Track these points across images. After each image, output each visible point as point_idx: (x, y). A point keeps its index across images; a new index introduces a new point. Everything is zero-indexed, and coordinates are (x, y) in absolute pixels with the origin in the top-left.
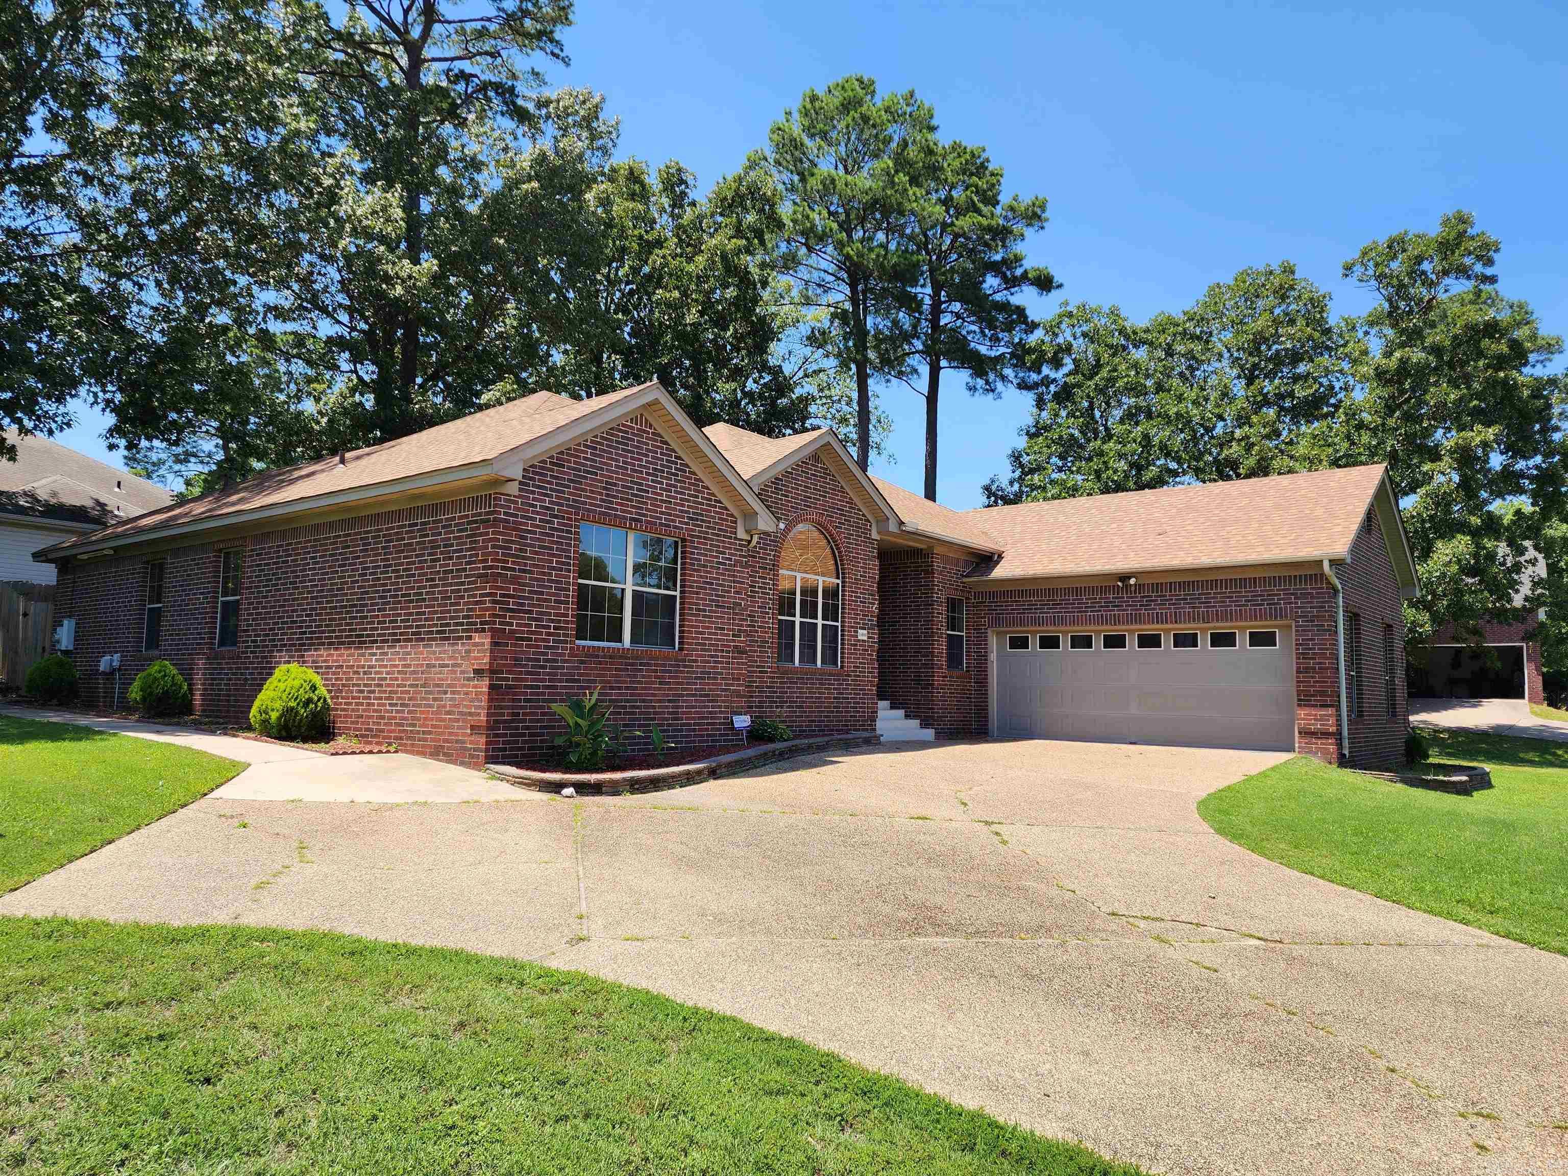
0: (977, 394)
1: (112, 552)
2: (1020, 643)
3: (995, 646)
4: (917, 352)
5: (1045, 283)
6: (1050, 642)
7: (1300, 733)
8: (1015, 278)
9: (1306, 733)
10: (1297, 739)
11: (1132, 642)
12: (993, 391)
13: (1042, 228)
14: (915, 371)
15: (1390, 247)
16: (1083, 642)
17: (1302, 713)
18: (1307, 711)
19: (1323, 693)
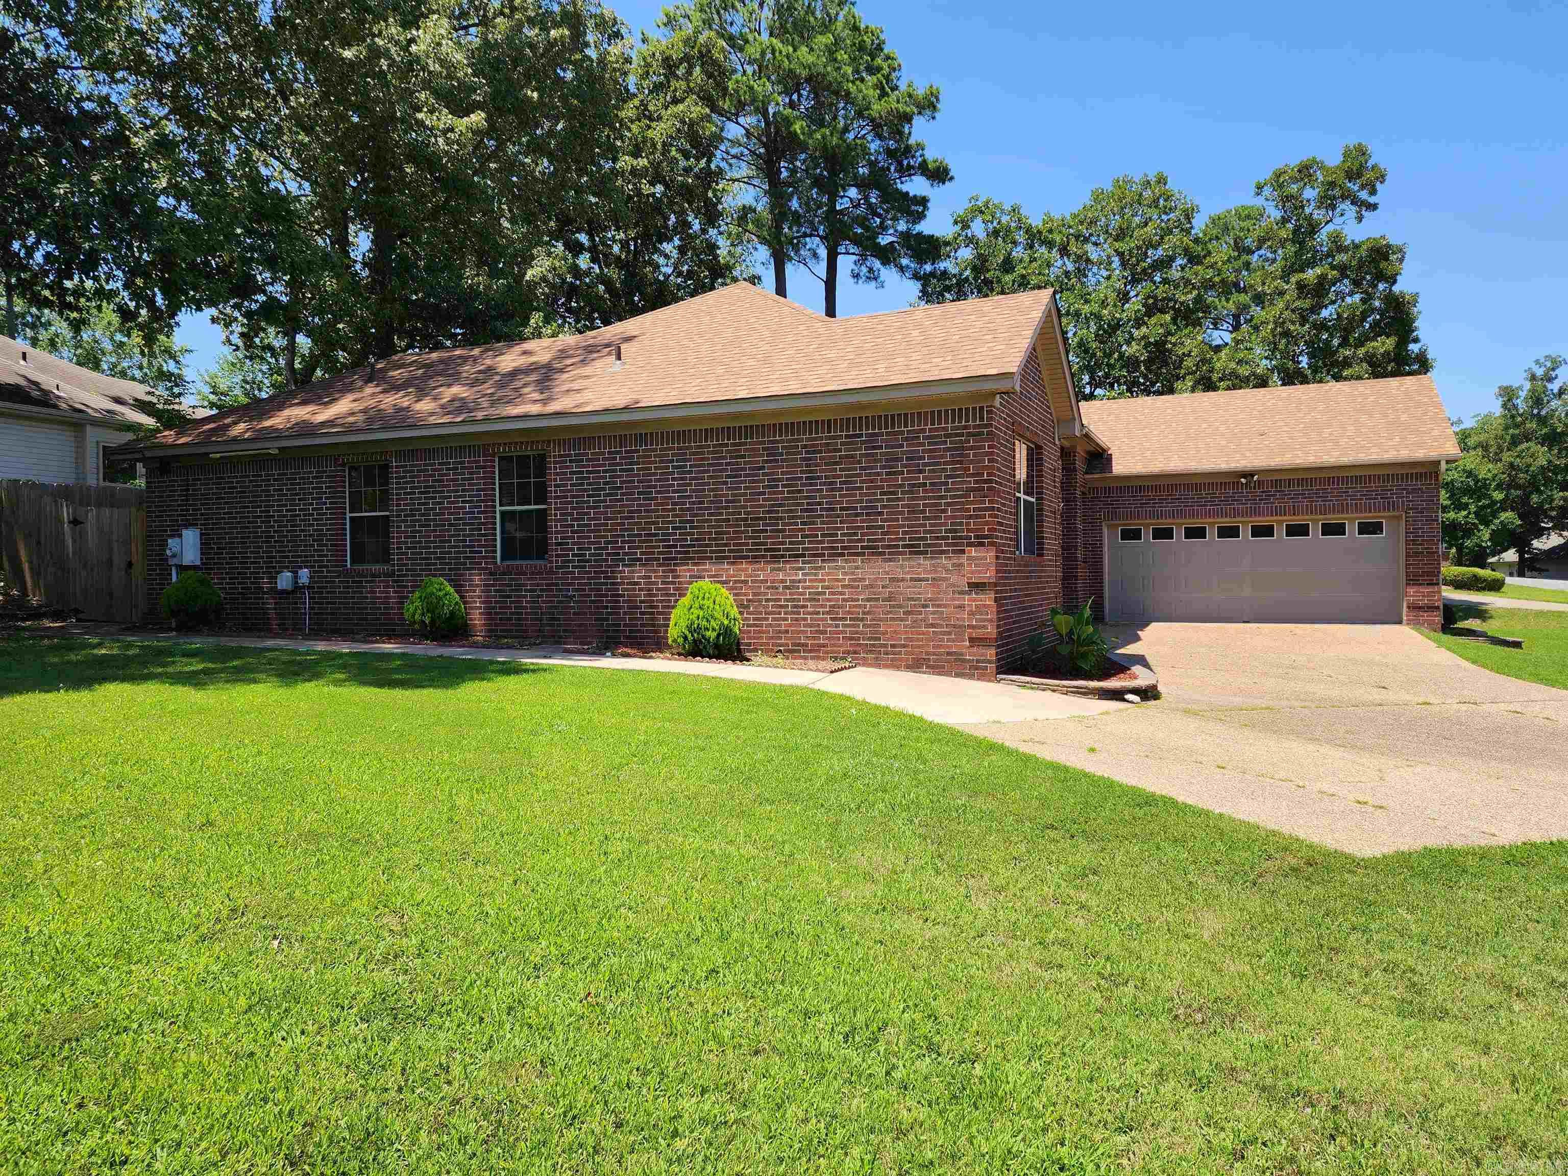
0: (860, 282)
1: (277, 451)
2: (1132, 534)
3: (1109, 538)
4: (818, 236)
5: (939, 175)
6: (1164, 534)
7: (1409, 607)
8: (910, 167)
9: (1414, 607)
10: (1404, 613)
11: (1245, 532)
12: (875, 279)
13: (934, 118)
14: (815, 255)
15: (1300, 171)
16: (1196, 533)
17: (1411, 590)
18: (1415, 589)
19: (1429, 574)
